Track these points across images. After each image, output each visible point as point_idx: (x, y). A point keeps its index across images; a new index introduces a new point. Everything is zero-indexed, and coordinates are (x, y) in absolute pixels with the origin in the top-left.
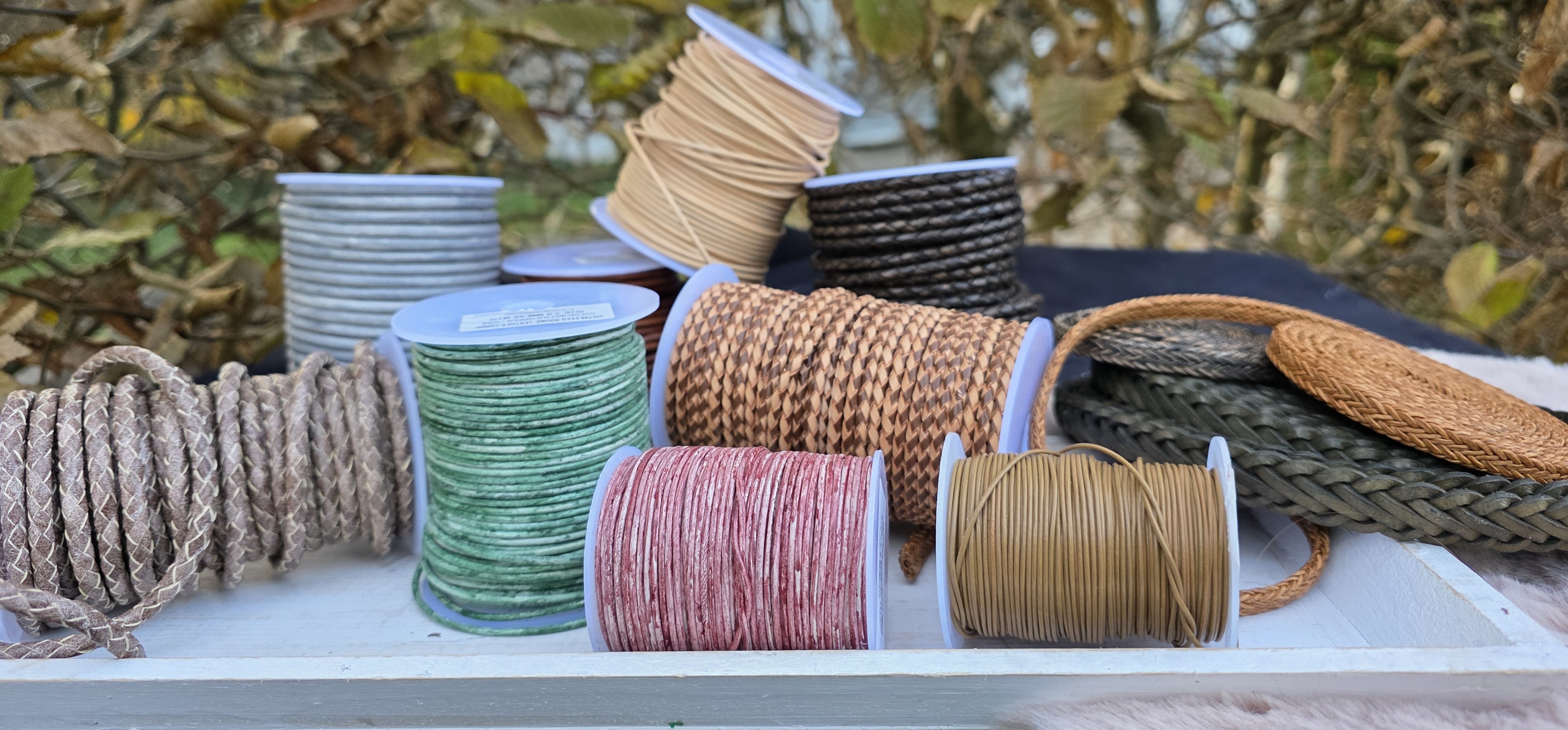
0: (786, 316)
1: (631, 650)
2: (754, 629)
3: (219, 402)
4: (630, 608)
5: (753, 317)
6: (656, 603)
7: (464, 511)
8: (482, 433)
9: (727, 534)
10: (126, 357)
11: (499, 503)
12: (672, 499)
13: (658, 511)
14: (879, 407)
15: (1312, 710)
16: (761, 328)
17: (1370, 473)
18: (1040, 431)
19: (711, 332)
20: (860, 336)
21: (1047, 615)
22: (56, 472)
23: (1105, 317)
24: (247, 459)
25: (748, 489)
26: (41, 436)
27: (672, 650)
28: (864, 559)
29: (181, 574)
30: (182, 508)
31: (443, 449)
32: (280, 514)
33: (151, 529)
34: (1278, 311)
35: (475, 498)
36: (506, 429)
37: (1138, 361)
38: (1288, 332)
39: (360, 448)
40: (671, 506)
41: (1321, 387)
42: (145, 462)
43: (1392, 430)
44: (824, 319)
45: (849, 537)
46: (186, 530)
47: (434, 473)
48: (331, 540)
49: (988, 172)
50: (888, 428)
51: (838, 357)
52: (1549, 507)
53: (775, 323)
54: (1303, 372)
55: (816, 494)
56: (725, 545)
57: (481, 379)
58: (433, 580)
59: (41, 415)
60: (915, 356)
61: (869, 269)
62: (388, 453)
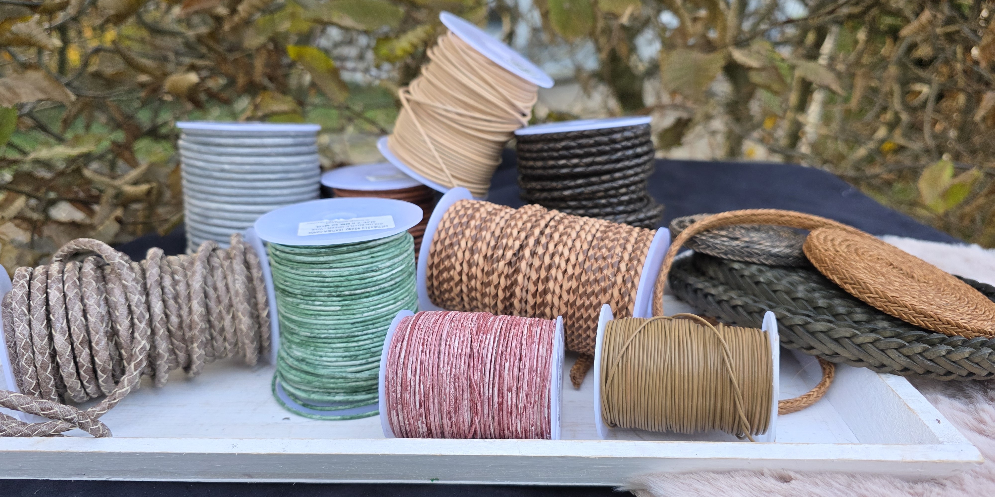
0: (502, 223)
1: (408, 437)
2: (482, 426)
3: (148, 275)
4: (407, 412)
5: (481, 224)
6: (422, 410)
7: (303, 344)
8: (313, 298)
9: (467, 369)
10: (88, 246)
11: (325, 340)
12: (433, 347)
13: (424, 354)
14: (560, 284)
15: (818, 481)
16: (487, 231)
17: (862, 330)
18: (660, 299)
19: (455, 233)
20: (549, 239)
21: (660, 418)
22: (49, 320)
23: (703, 225)
24: (167, 310)
25: (479, 341)
26: (38, 298)
27: (433, 438)
28: (550, 385)
29: (130, 382)
30: (128, 342)
31: (289, 307)
32: (189, 343)
33: (110, 354)
34: (812, 220)
35: (309, 337)
36: (328, 296)
37: (722, 253)
38: (817, 237)
39: (237, 303)
40: (432, 351)
41: (836, 275)
42: (104, 313)
43: (878, 304)
44: (526, 227)
45: (541, 372)
46: (131, 355)
47: (284, 321)
48: (220, 357)
49: (632, 127)
50: (565, 297)
51: (535, 251)
52: (970, 355)
53: (496, 228)
54: (825, 265)
55: (521, 345)
56: (465, 376)
57: (312, 265)
58: (284, 385)
59: (37, 284)
60: (583, 252)
61: (555, 189)
62: (255, 306)
